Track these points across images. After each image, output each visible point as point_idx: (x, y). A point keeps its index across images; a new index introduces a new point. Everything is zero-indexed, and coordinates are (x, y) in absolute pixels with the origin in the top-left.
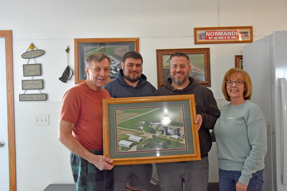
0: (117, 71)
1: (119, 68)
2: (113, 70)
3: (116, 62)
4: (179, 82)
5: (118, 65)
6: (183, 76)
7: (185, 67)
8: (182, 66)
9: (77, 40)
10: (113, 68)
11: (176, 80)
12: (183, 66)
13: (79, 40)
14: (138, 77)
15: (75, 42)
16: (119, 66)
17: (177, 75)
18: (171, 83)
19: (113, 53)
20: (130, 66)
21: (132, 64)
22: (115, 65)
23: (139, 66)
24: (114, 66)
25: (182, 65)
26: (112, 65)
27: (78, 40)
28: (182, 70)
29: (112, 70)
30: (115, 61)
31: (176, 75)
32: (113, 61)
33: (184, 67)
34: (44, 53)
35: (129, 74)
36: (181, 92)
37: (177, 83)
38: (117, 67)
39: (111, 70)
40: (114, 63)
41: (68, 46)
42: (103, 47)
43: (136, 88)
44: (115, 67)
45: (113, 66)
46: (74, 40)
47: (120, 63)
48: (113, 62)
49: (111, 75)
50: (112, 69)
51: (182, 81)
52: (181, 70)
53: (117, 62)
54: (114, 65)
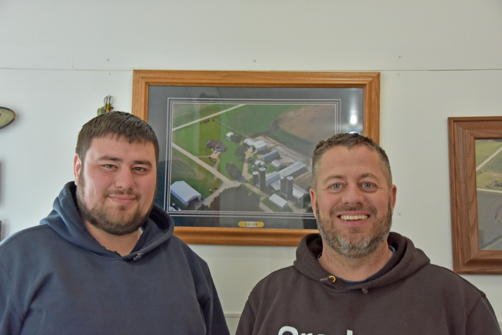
0: (290, 197)
1: (302, 185)
2: (277, 192)
3: (291, 161)
4: (353, 248)
5: (295, 175)
6: (369, 225)
7: (375, 186)
8: (364, 184)
9: (142, 75)
10: (277, 187)
11: (344, 242)
12: (368, 184)
13: (150, 75)
14: (137, 214)
15: (135, 82)
16: (300, 177)
17: (347, 218)
18: (318, 252)
19: (278, 128)
20: (107, 169)
21: (114, 159)
22: (283, 174)
23: (145, 170)
24: (282, 178)
25: (367, 179)
26: (274, 174)
27: (145, 75)
28: (366, 199)
29: (271, 194)
30: (285, 160)
31: (339, 217)
32: (277, 157)
33: (372, 188)
34: (13, 120)
35: (103, 203)
36: (360, 290)
37: (346, 252)
38: (291, 183)
39: (269, 190)
40: (282, 167)
41: (110, 98)
42: (241, 105)
43: (129, 260)
44: (284, 181)
45: (278, 177)
46: (131, 73)
47: (304, 165)
48: (276, 164)
49: (268, 211)
50: (272, 188)
51: (365, 245)
52: (361, 199)
53: (291, 163)
54: (281, 172)
